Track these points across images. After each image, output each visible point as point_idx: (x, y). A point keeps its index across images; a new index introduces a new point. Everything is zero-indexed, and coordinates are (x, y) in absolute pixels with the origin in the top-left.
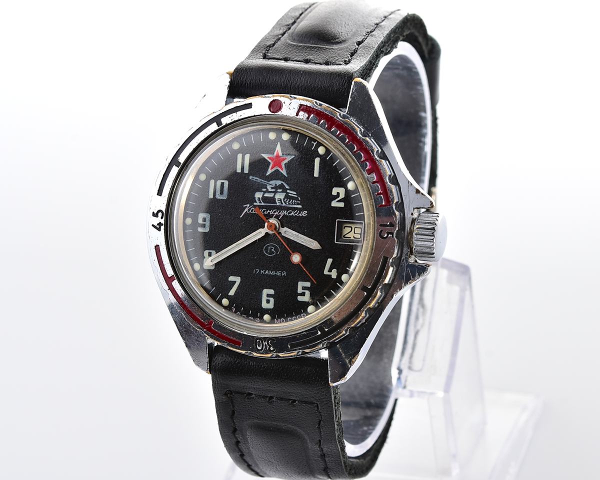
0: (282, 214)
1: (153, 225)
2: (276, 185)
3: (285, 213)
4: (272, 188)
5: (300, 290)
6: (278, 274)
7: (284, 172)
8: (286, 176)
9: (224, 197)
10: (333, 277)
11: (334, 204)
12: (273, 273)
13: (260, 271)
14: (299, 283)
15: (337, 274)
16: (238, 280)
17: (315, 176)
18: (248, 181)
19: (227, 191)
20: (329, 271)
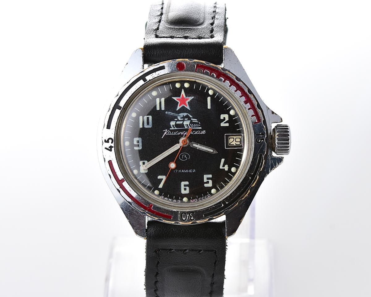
1: (106, 148)
2: (183, 116)
4: (181, 118)
5: (205, 180)
6: (190, 171)
7: (188, 107)
8: (190, 109)
9: (150, 126)
10: (226, 170)
11: (222, 124)
12: (187, 171)
13: (178, 171)
14: (204, 175)
15: (228, 168)
16: (164, 178)
17: (208, 108)
18: (165, 115)
19: (151, 122)
20: (223, 167)
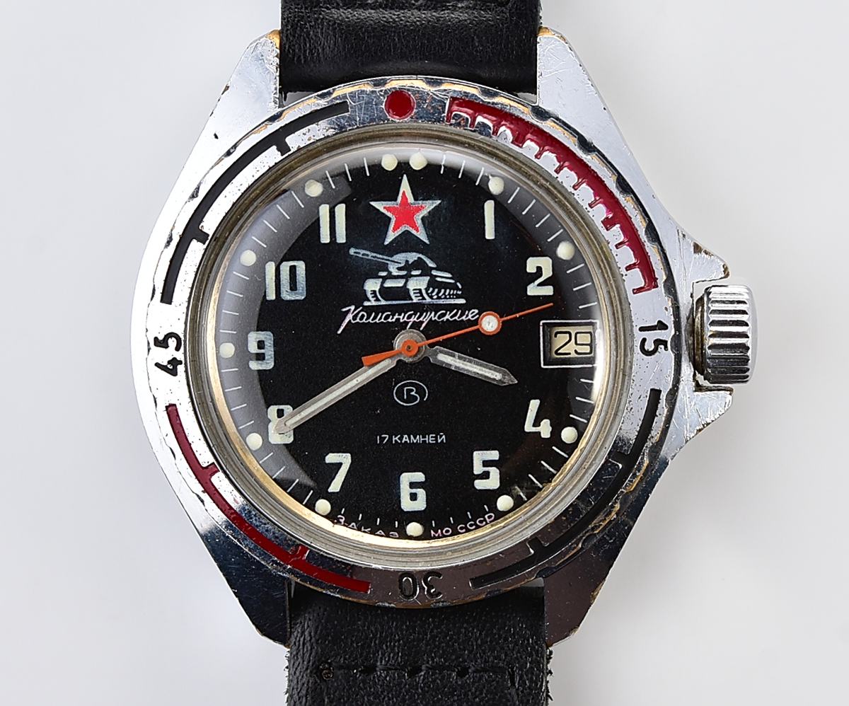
0: (425, 319)
1: (157, 365)
2: (407, 261)
3: (433, 316)
4: (399, 269)
5: (478, 469)
6: (430, 439)
7: (422, 235)
8: (427, 242)
9: (300, 295)
10: (543, 436)
11: (533, 290)
12: (419, 439)
13: (390, 439)
14: (475, 453)
15: (551, 428)
16: (345, 459)
17: (487, 237)
18: (349, 260)
19: (304, 283)
20: (534, 426)
